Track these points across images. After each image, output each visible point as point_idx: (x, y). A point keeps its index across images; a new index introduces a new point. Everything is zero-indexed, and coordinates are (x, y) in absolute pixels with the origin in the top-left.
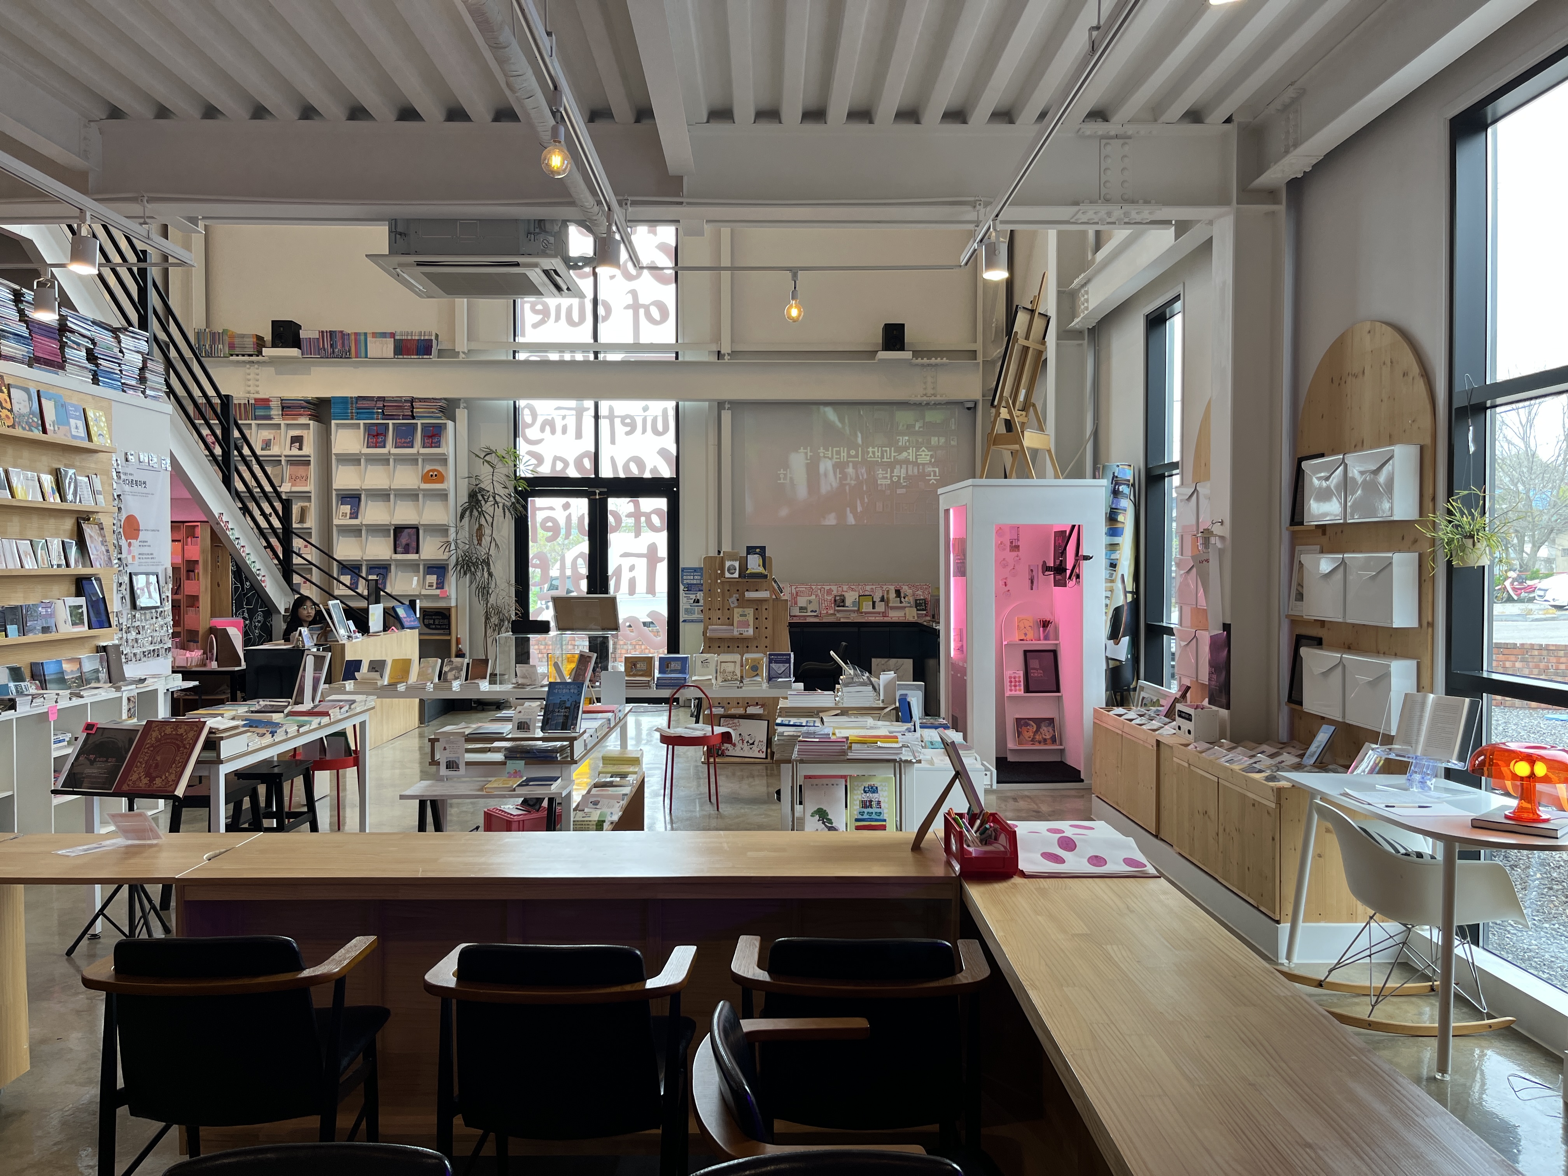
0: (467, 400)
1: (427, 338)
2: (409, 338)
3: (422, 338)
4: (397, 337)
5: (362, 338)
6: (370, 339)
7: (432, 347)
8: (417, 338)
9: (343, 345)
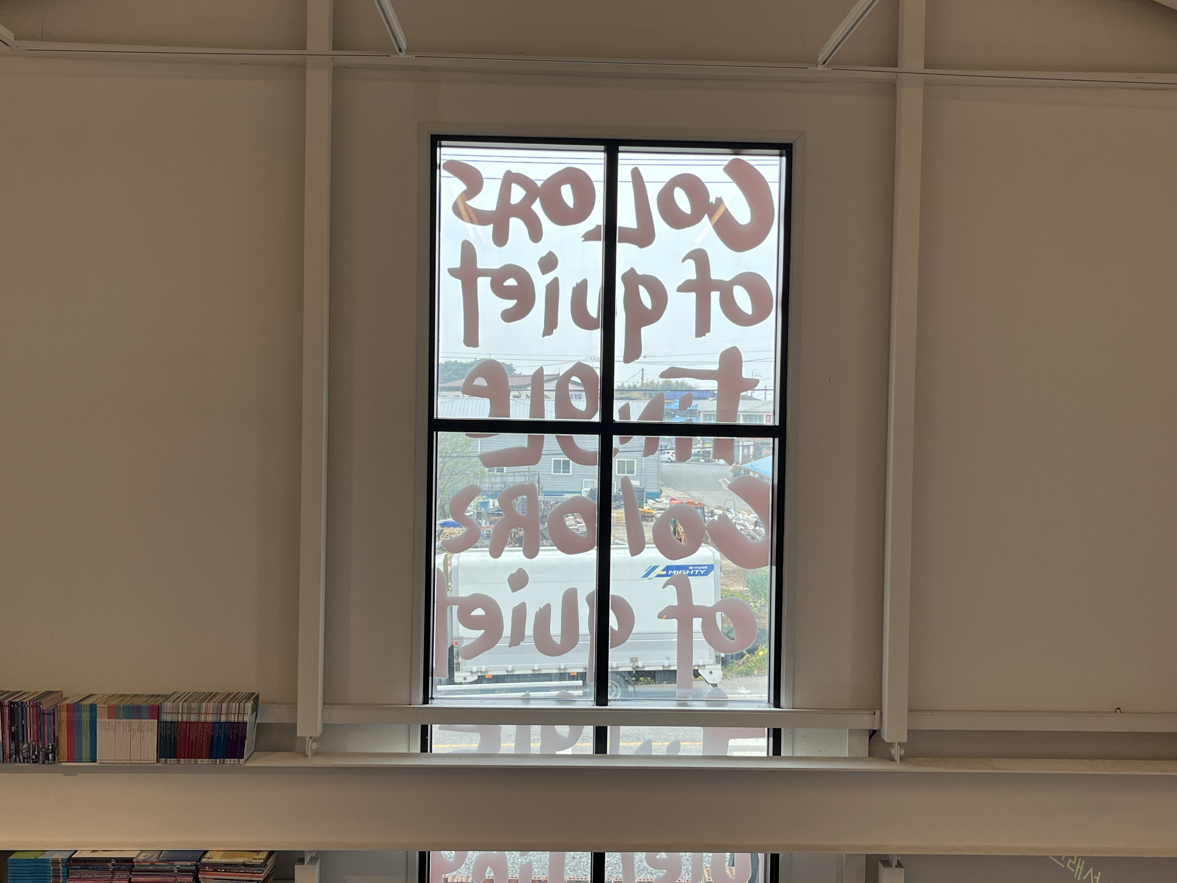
0: (319, 857)
1: (233, 718)
2: (193, 718)
3: (223, 719)
4: (167, 718)
5: (86, 716)
6: (102, 721)
7: (244, 737)
8: (210, 718)
9: (40, 735)
